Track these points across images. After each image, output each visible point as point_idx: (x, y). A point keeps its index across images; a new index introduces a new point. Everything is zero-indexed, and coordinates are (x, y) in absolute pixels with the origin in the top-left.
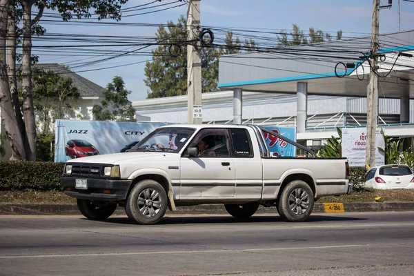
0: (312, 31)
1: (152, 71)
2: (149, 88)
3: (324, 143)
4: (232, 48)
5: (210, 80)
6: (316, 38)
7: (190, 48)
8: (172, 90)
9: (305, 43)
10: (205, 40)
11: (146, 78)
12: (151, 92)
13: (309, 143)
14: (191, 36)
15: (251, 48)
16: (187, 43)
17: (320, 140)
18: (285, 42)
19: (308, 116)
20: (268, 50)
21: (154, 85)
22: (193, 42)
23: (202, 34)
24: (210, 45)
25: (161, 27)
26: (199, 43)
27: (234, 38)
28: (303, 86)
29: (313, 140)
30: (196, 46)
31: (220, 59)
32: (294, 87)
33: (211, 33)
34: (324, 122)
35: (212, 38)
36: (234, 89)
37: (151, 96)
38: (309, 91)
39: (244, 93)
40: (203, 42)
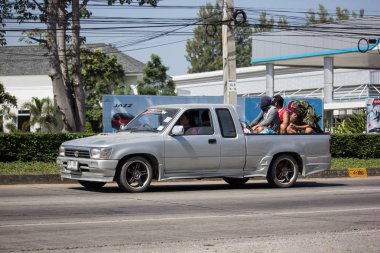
0: (338, 9)
1: (191, 48)
2: (189, 64)
3: (349, 112)
4: (265, 26)
5: (243, 57)
6: (342, 16)
7: (225, 28)
8: (210, 65)
9: (331, 21)
10: (239, 20)
11: (187, 54)
12: (191, 67)
13: (336, 113)
14: (225, 16)
15: (284, 26)
16: (222, 23)
17: (346, 110)
18: (313, 20)
19: (334, 88)
20: (296, 28)
21: (194, 61)
22: (227, 22)
23: (235, 15)
24: (244, 23)
25: (202, 8)
26: (233, 23)
27: (268, 18)
28: (329, 62)
29: (340, 110)
30: (229, 26)
31: (254, 37)
32: (320, 61)
33: (244, 14)
34: (349, 94)
35: (245, 17)
36: (266, 63)
37: (194, 71)
38: (335, 64)
39: (275, 67)
40: (236, 22)
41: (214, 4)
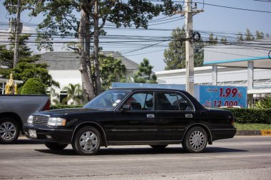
0: (257, 32)
1: (168, 55)
2: (165, 64)
3: (263, 96)
4: (212, 42)
5: (198, 61)
6: (260, 36)
7: (187, 42)
8: (179, 65)
9: (253, 39)
10: (195, 38)
11: (164, 58)
12: (167, 66)
13: (254, 96)
14: (188, 36)
15: (224, 42)
16: (185, 40)
17: (260, 94)
18: (241, 39)
19: (254, 81)
20: (231, 44)
21: (169, 63)
22: (189, 40)
23: (194, 35)
24: (199, 40)
25: (174, 30)
26: (192, 40)
27: (214, 37)
28: (251, 65)
29: (257, 94)
30: (190, 42)
31: (205, 49)
32: (245, 64)
33: (199, 34)
34: (263, 84)
35: (199, 36)
36: (213, 65)
37: (166, 69)
38: (255, 66)
39: (218, 67)
41: (181, 28)
